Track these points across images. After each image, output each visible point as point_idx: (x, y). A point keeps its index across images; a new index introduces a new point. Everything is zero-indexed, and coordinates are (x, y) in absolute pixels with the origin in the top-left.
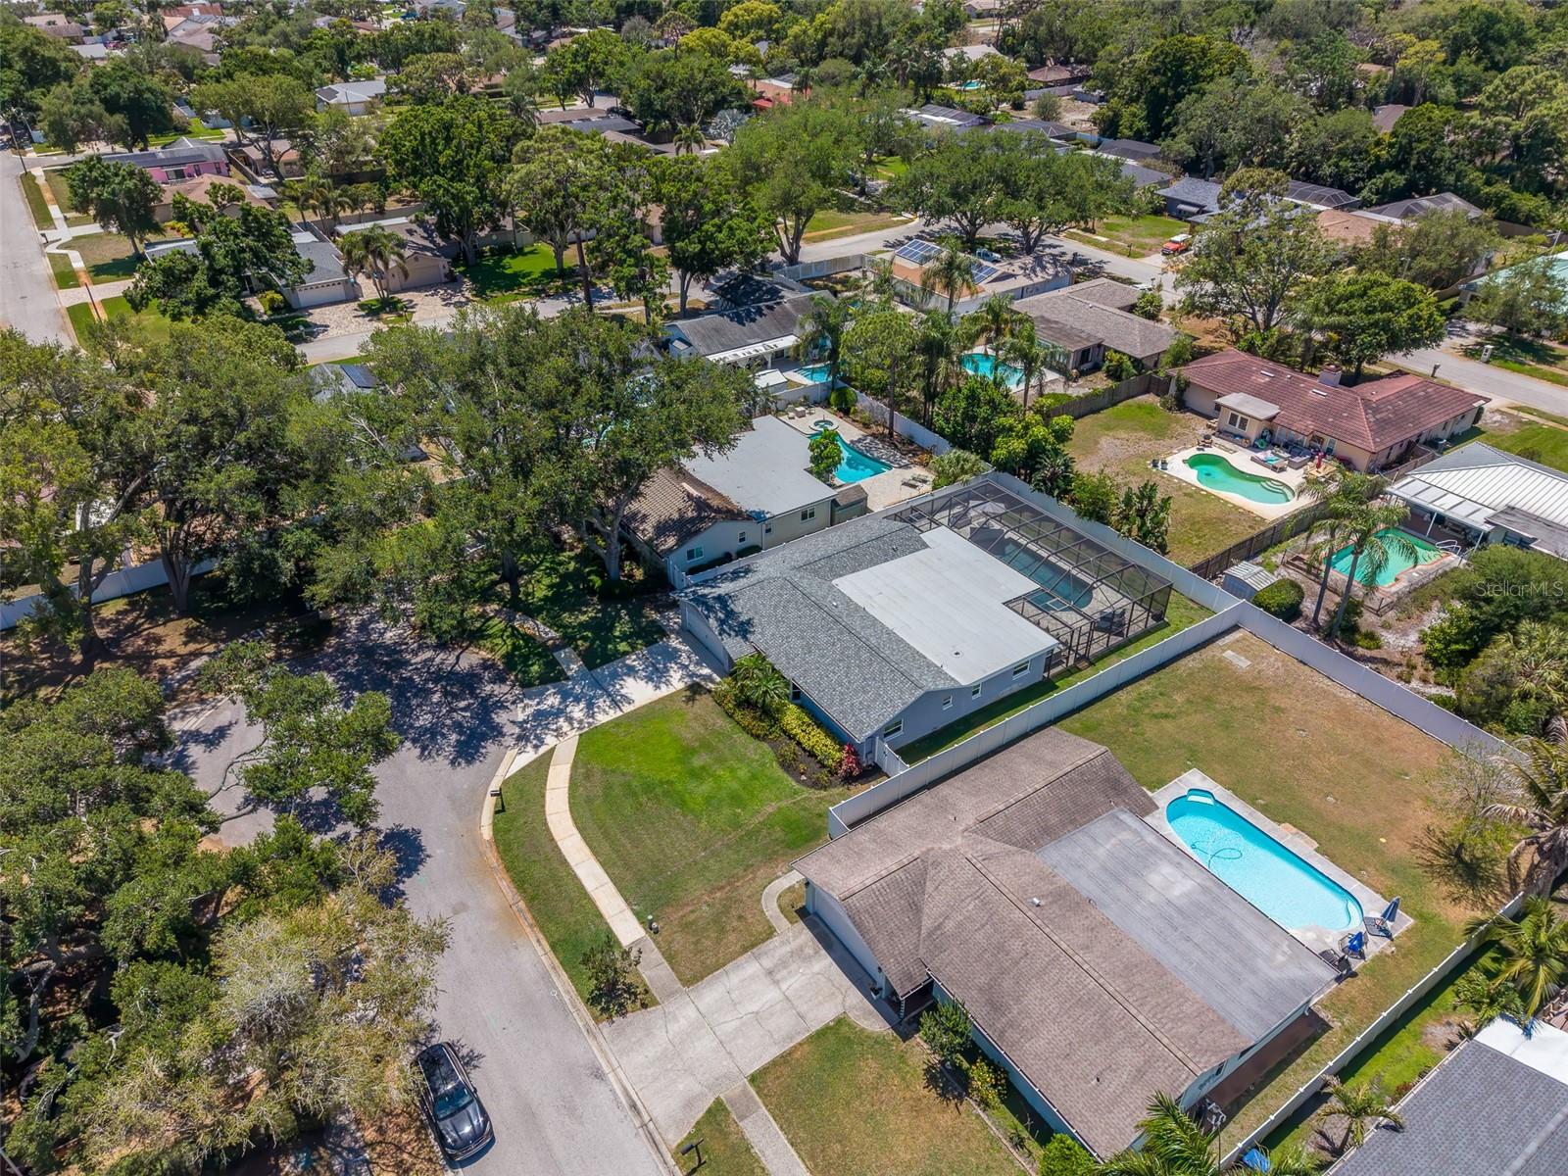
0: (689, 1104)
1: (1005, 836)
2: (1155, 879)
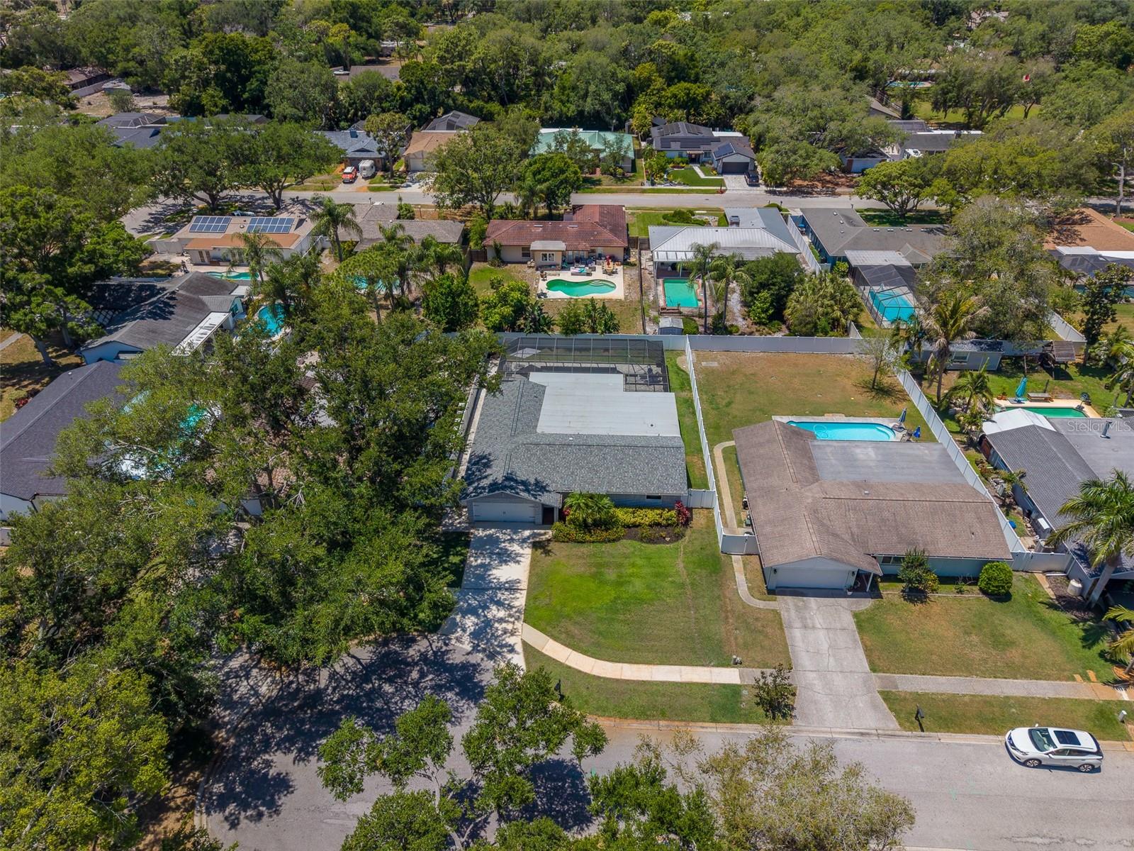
0: (875, 707)
1: (809, 482)
2: (861, 457)
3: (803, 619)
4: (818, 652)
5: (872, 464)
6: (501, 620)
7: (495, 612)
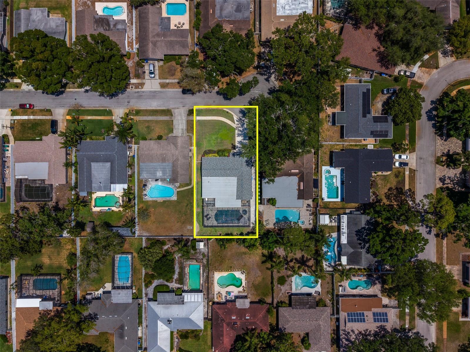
0: (174, 113)
1: (175, 161)
2: (161, 172)
3: (183, 131)
4: (182, 124)
5: (159, 170)
6: (240, 127)
7: (241, 129)
